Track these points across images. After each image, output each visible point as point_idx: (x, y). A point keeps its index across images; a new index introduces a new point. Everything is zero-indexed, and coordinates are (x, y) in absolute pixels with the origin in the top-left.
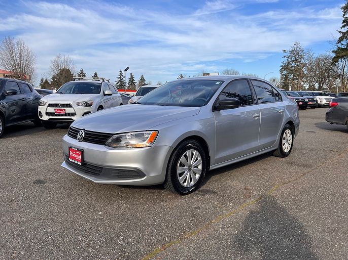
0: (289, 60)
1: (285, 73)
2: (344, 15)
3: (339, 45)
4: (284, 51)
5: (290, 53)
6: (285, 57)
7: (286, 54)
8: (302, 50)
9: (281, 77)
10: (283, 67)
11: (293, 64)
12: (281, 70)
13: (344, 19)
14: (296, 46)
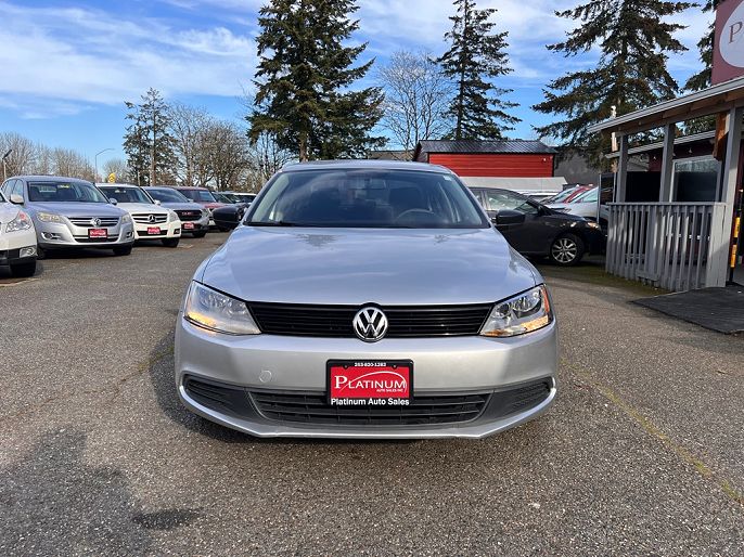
0: (141, 123)
1: (136, 151)
2: (259, 53)
3: (257, 109)
4: (128, 104)
5: (142, 111)
6: (131, 117)
7: (132, 112)
8: (165, 108)
9: (129, 161)
10: (130, 139)
11: (151, 135)
12: (126, 144)
13: (262, 60)
14: (151, 98)
